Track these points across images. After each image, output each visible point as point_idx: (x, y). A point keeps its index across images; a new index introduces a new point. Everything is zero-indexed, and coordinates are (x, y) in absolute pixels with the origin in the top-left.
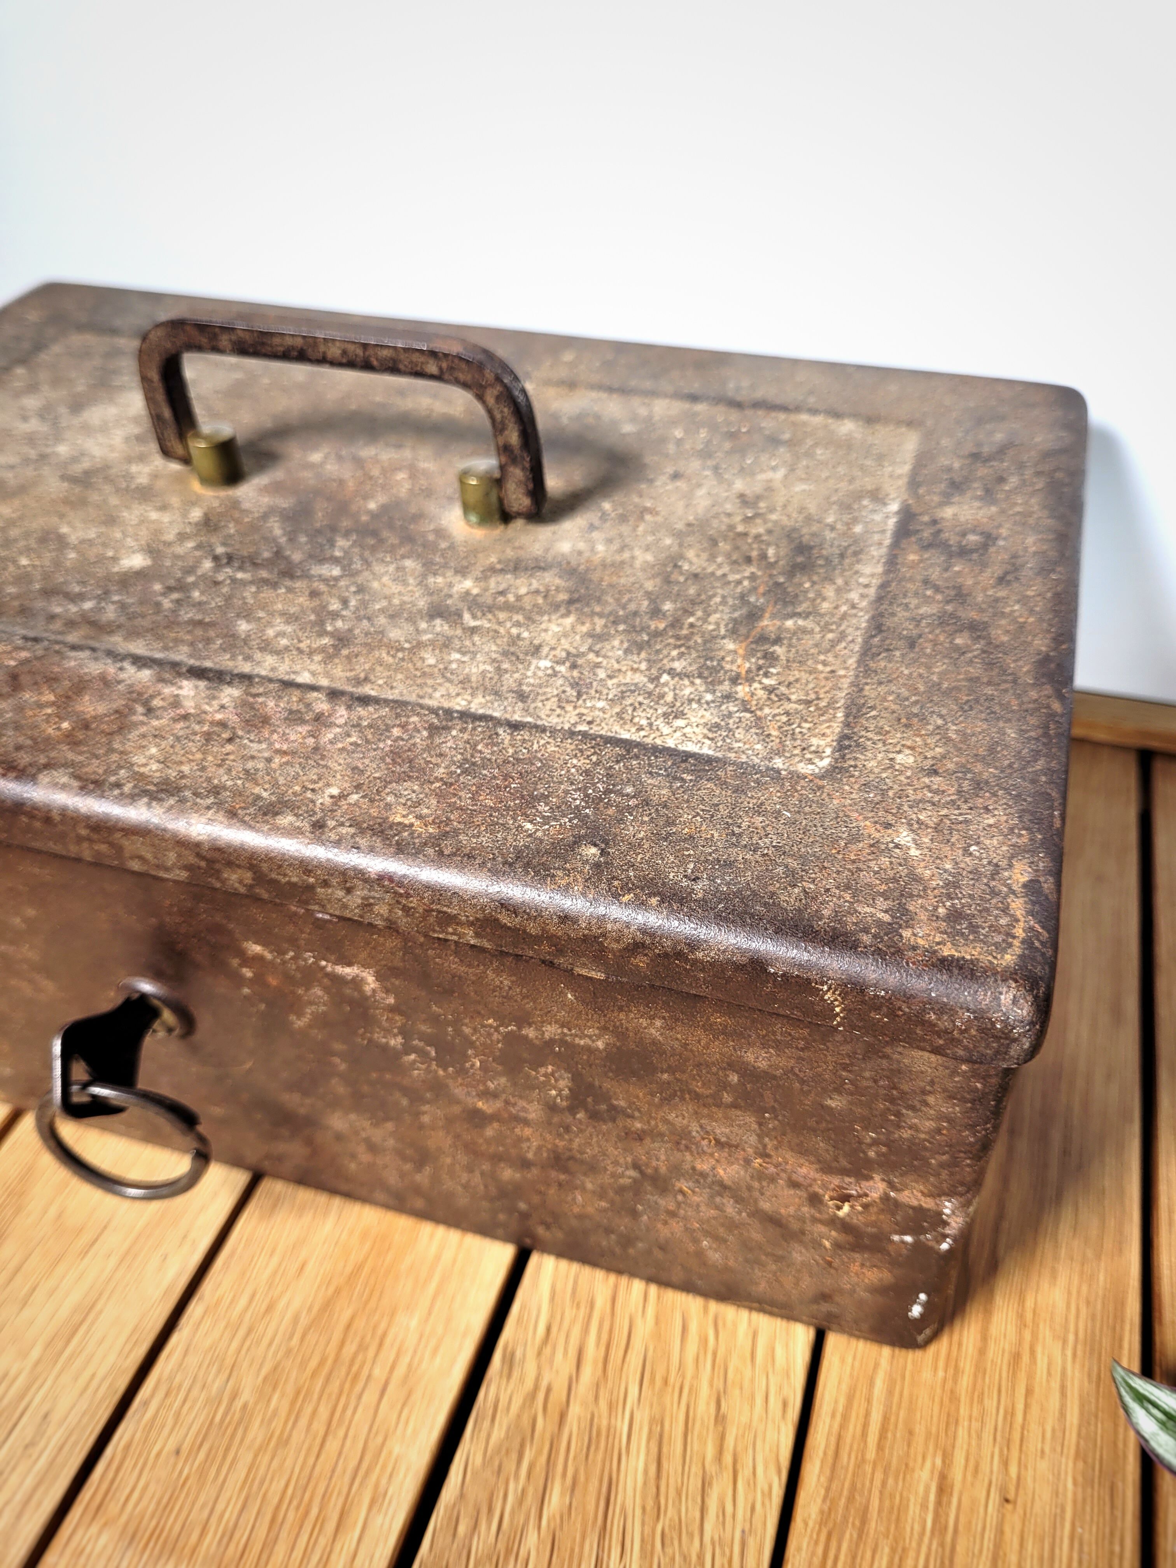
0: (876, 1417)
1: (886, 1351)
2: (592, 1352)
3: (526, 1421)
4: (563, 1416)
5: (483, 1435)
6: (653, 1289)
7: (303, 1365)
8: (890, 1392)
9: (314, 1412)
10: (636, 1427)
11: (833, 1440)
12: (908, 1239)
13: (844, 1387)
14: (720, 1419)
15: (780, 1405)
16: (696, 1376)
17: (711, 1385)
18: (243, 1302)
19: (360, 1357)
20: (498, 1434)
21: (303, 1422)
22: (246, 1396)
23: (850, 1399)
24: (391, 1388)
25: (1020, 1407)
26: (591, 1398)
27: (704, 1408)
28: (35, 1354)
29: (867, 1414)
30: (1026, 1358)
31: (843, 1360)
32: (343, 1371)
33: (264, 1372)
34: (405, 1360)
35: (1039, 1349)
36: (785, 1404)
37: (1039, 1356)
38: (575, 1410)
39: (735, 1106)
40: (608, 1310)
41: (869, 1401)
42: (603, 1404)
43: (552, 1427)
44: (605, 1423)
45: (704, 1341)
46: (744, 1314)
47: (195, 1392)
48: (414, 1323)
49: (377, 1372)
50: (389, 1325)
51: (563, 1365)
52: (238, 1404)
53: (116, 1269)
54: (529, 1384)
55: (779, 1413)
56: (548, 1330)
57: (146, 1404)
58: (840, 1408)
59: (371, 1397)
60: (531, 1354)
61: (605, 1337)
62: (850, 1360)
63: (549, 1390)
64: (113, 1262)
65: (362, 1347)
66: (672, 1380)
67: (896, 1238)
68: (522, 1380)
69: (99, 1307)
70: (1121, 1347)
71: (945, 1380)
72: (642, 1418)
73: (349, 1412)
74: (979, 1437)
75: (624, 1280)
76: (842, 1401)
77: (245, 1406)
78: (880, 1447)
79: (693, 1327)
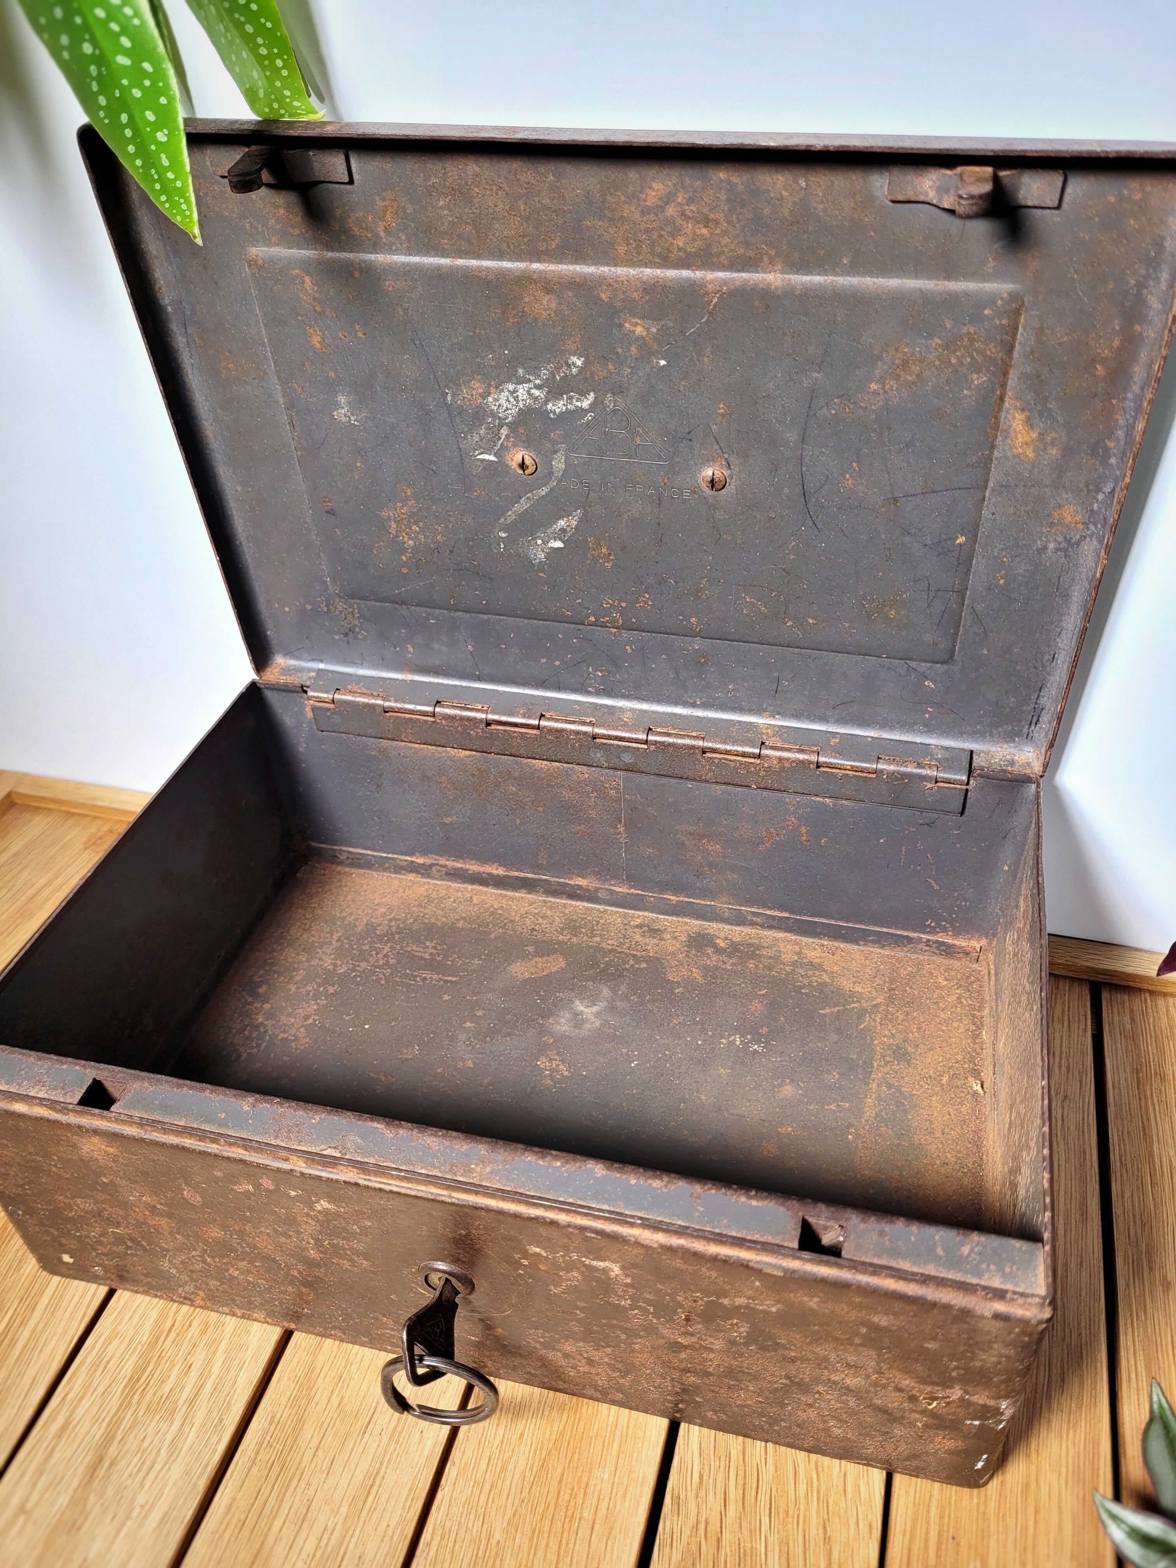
0: (933, 1534)
1: (937, 1485)
2: (734, 1494)
3: (694, 1547)
4: (719, 1541)
5: (666, 1558)
6: (771, 1446)
7: (534, 1510)
8: (941, 1517)
9: (547, 1545)
10: (769, 1549)
11: (905, 1551)
12: (976, 1423)
13: (909, 1512)
14: (827, 1539)
15: (867, 1527)
16: (807, 1509)
17: (818, 1512)
18: (483, 1466)
19: (572, 1504)
20: (676, 1557)
21: (540, 1554)
22: (498, 1536)
23: (915, 1521)
24: (597, 1526)
25: (1031, 1523)
26: (736, 1526)
27: (815, 1531)
28: (344, 1511)
29: (927, 1533)
30: (1033, 1487)
31: (907, 1492)
32: (562, 1513)
33: (506, 1518)
34: (605, 1504)
35: (1042, 1480)
36: (870, 1527)
37: (1042, 1485)
38: (727, 1536)
39: (862, 1345)
40: (741, 1463)
41: (927, 1522)
42: (745, 1531)
43: (713, 1551)
44: (748, 1545)
45: (810, 1482)
46: (836, 1463)
47: (462, 1534)
48: (606, 1476)
49: (586, 1514)
50: (589, 1479)
51: (714, 1504)
52: (493, 1542)
53: (388, 1444)
54: (693, 1519)
55: (867, 1534)
56: (701, 1477)
57: (429, 1545)
58: (909, 1528)
59: (584, 1532)
60: (691, 1496)
61: (741, 1482)
62: (912, 1493)
63: (707, 1523)
64: (385, 1438)
65: (573, 1496)
66: (791, 1513)
67: (968, 1422)
68: (687, 1516)
69: (382, 1473)
70: (1098, 1476)
71: (978, 1504)
72: (773, 1540)
73: (571, 1546)
74: (1005, 1547)
75: (749, 1442)
76: (909, 1523)
78: (938, 1557)
79: (801, 1471)
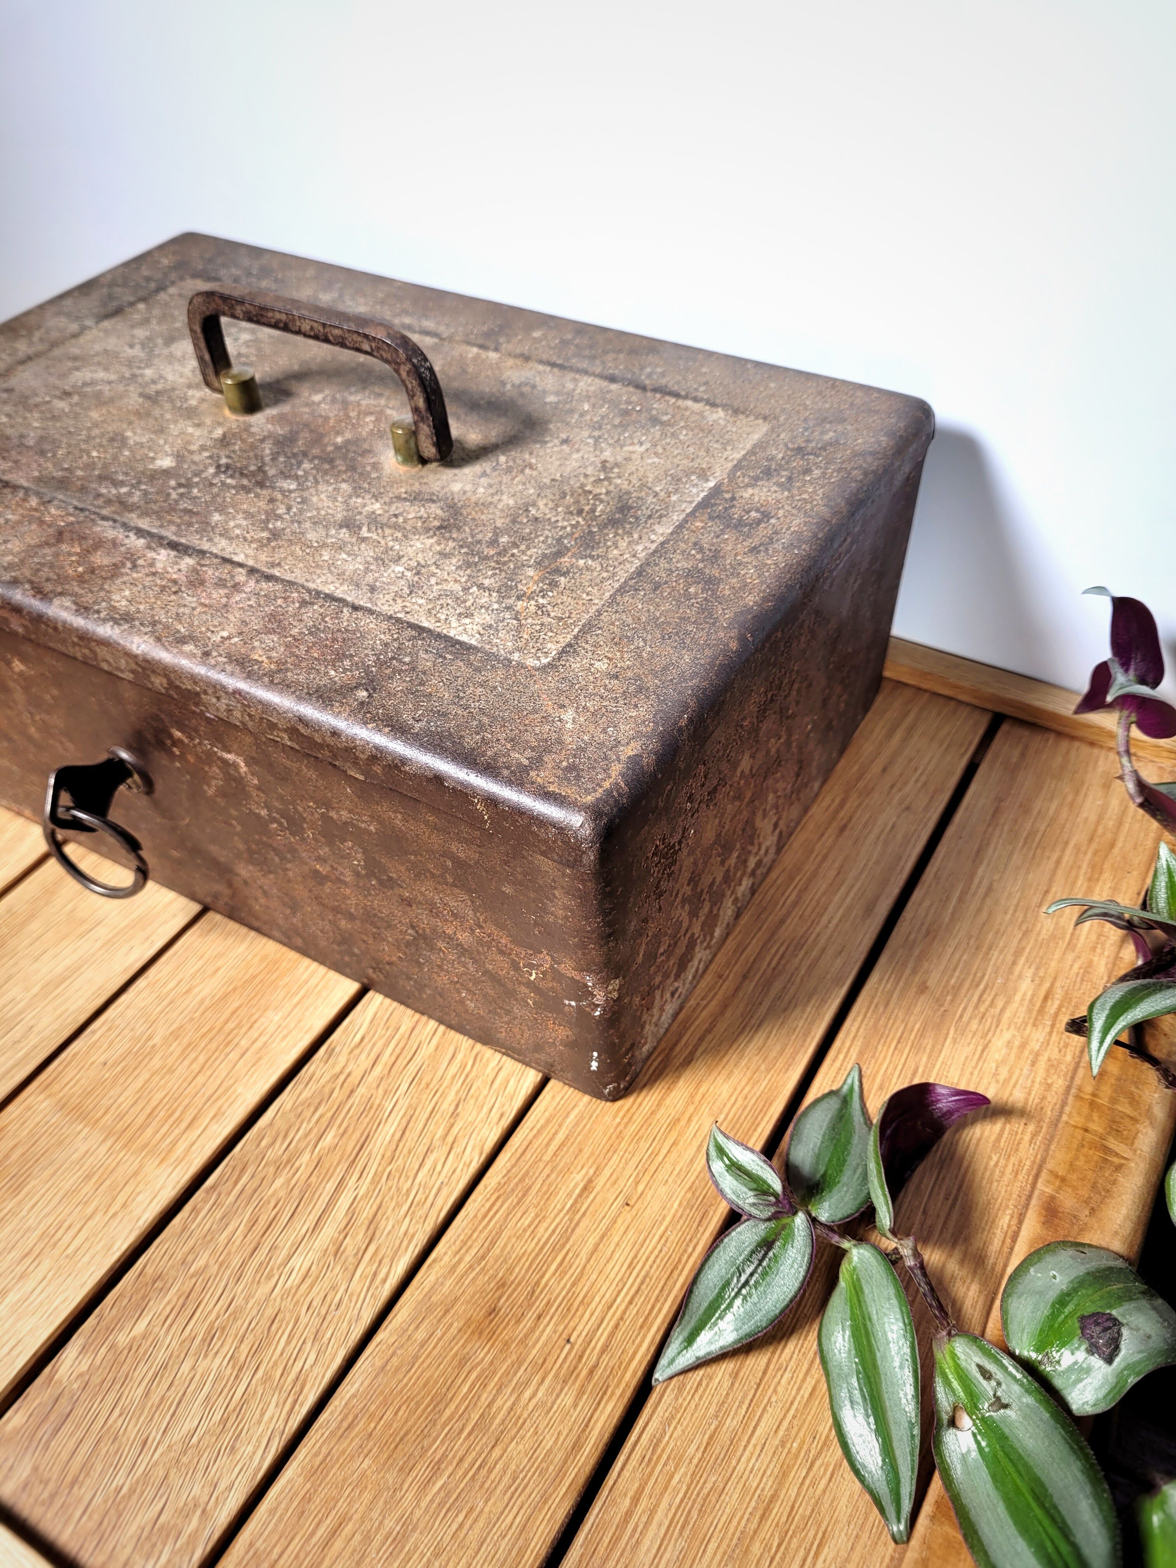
0: (561, 1136)
1: (587, 1098)
2: (385, 1058)
3: (327, 1090)
4: (352, 1092)
5: (297, 1092)
6: (442, 1028)
7: (198, 1029)
8: (577, 1124)
9: (197, 1057)
10: (396, 1109)
11: (526, 1143)
12: (573, 1003)
13: (547, 1114)
14: (455, 1114)
15: (498, 1115)
16: (449, 1087)
17: (458, 1092)
18: (172, 985)
19: (236, 1031)
20: (306, 1094)
21: (187, 1062)
22: (156, 1040)
23: (548, 1122)
24: (248, 1054)
25: (664, 1151)
26: (375, 1085)
27: (447, 1105)
28: (35, 990)
29: (556, 1133)
30: (683, 1123)
31: (553, 1097)
32: (223, 1037)
33: (172, 1028)
34: (263, 1039)
35: (695, 1120)
36: (502, 1115)
37: (693, 1124)
38: (362, 1090)
39: (454, 885)
40: (407, 1036)
41: (560, 1126)
42: (381, 1091)
43: (343, 1097)
44: (378, 1102)
45: (463, 1066)
46: (498, 1056)
47: (126, 1031)
48: (277, 1018)
49: (243, 1042)
50: (260, 1017)
51: (364, 1062)
52: (151, 1043)
53: (99, 950)
54: (338, 1069)
55: (495, 1120)
56: (362, 1039)
57: (94, 1032)
58: (539, 1126)
59: (234, 1056)
60: (346, 1051)
61: (398, 1051)
62: (558, 1099)
63: (349, 1075)
64: (98, 945)
65: (239, 1026)
66: (432, 1086)
67: (567, 1002)
68: (333, 1066)
69: (82, 970)
70: (755, 1130)
71: (619, 1123)
72: (403, 1104)
73: (217, 1062)
74: (626, 1163)
75: (424, 1018)
76: (542, 1122)
77: (154, 1046)
78: (555, 1154)
79: (459, 1057)
